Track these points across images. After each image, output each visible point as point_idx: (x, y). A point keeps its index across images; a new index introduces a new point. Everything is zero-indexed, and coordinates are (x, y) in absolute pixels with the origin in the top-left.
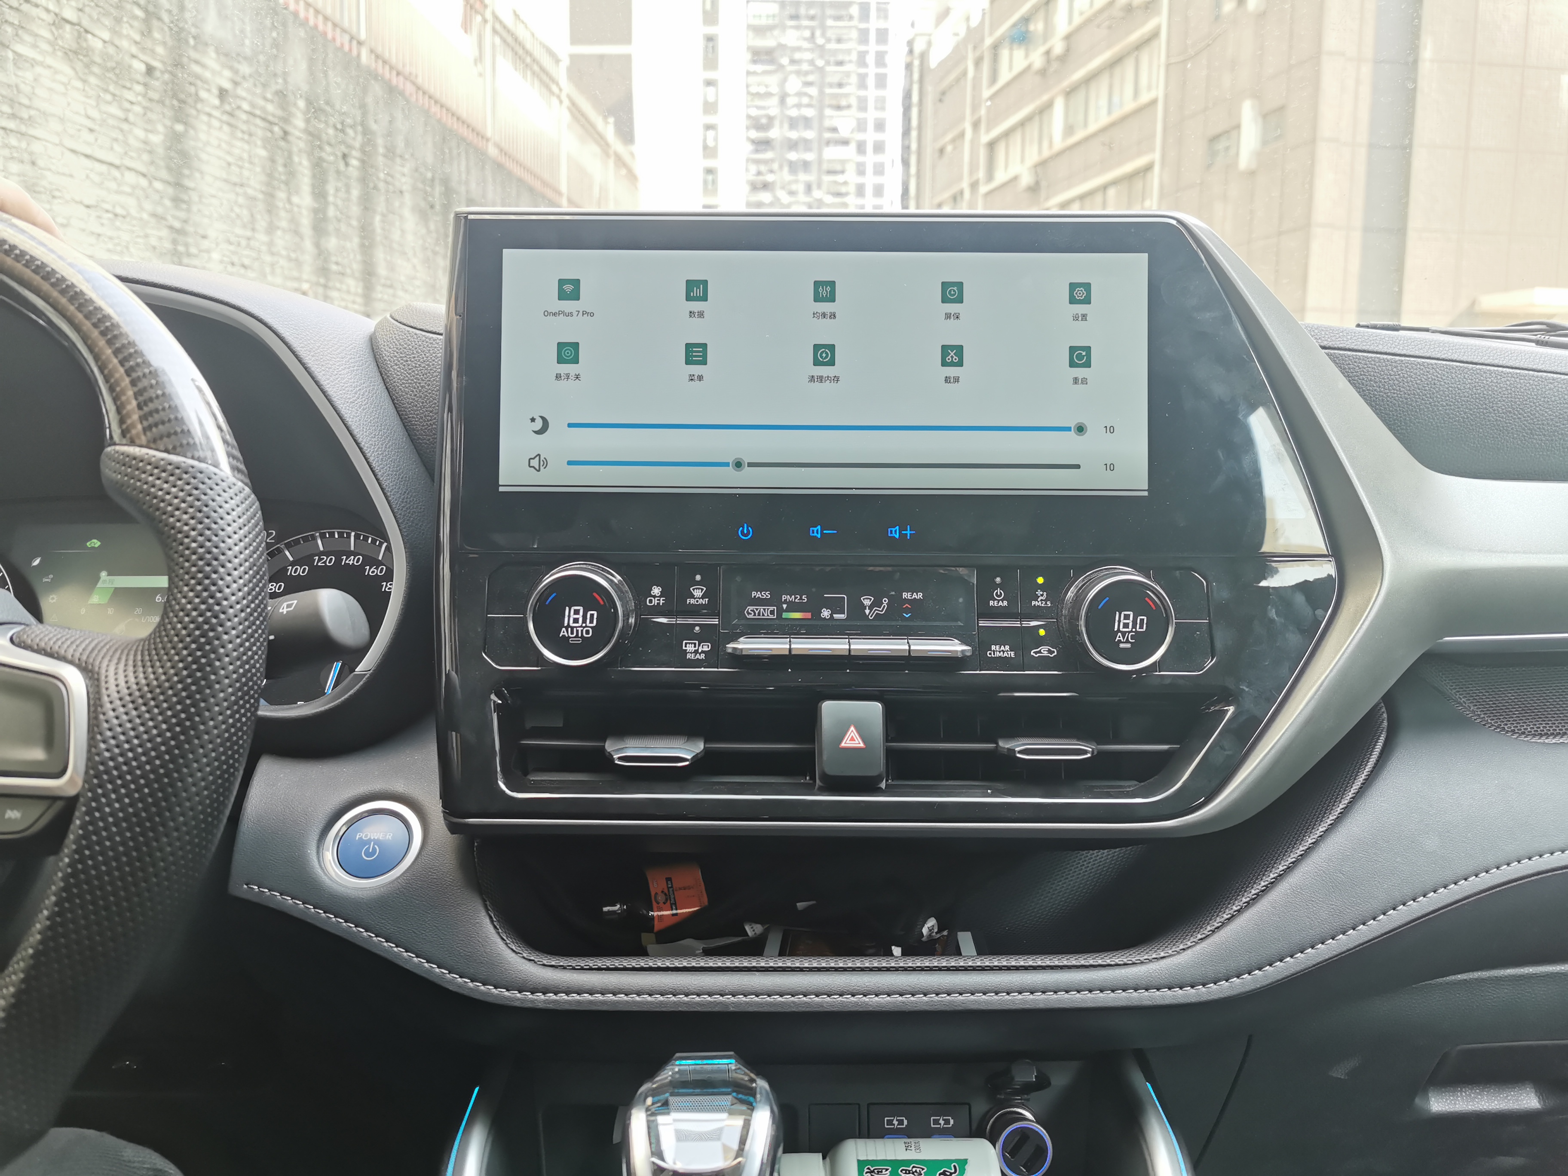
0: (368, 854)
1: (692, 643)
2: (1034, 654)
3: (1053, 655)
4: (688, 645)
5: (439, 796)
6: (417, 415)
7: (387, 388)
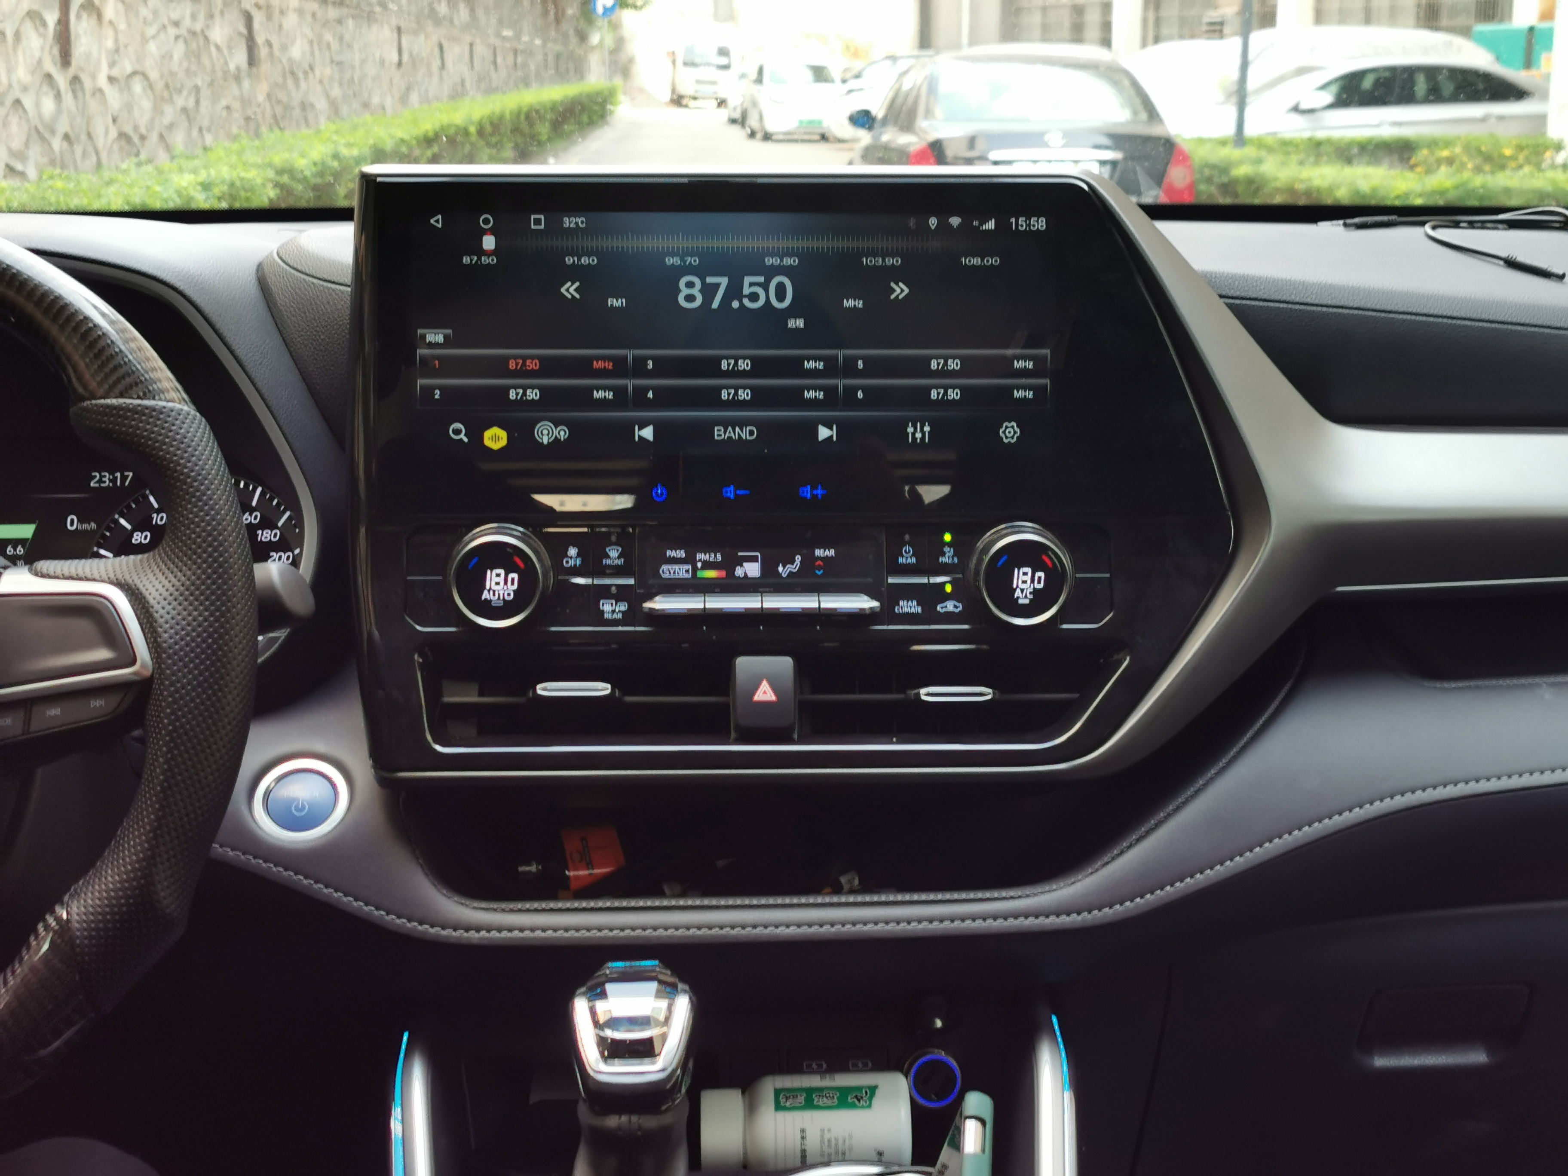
0: (299, 810)
1: (609, 603)
2: (940, 609)
3: (959, 609)
4: (605, 605)
5: (368, 752)
6: (318, 368)
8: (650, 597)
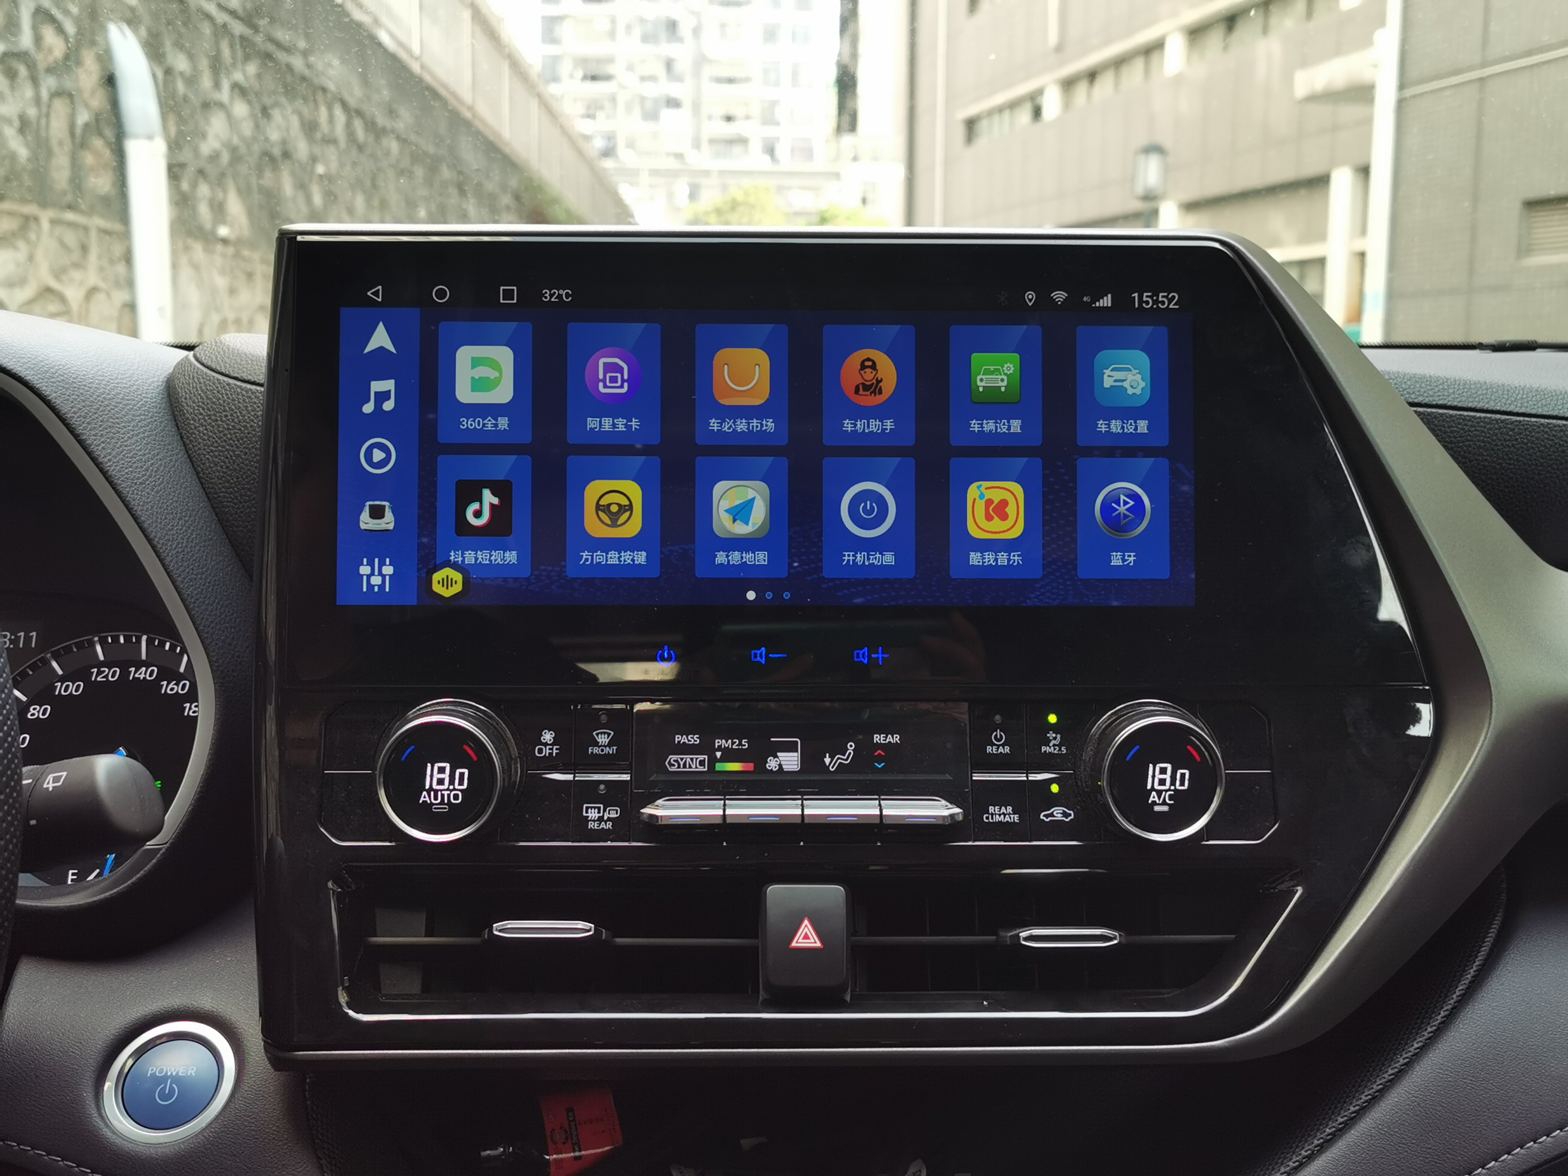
0: (163, 1097)
1: (595, 808)
2: (1044, 818)
3: (1069, 818)
4: (590, 810)
5: (258, 1014)
6: (231, 493)
7: (189, 456)
8: (650, 800)
